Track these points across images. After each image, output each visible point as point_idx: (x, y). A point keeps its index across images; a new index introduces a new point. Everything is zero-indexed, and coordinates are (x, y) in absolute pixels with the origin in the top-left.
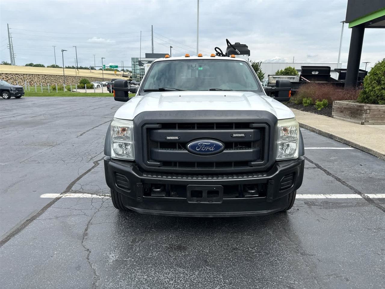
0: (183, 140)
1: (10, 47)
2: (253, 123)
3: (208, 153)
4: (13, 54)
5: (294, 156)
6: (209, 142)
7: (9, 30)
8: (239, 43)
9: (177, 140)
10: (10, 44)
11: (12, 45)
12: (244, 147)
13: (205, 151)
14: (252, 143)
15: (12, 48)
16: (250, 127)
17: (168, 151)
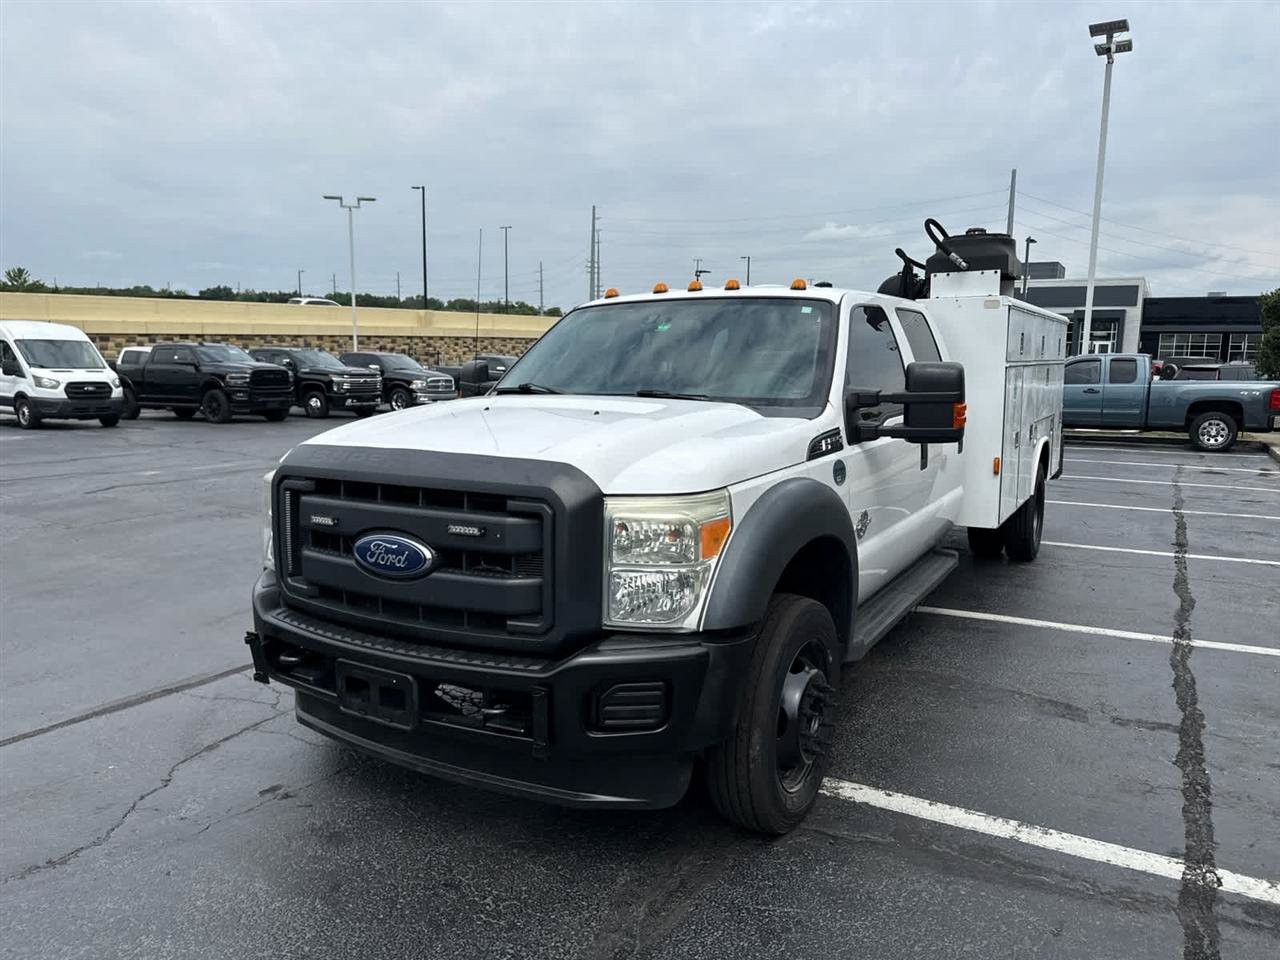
0: (348, 529)
1: (592, 267)
2: (513, 498)
3: (389, 573)
4: (598, 286)
5: (684, 626)
6: (394, 543)
7: (596, 221)
8: (983, 230)
9: (329, 526)
10: (593, 261)
11: (598, 262)
12: (499, 569)
13: (385, 567)
14: (513, 560)
15: (596, 270)
16: (508, 509)
17: (331, 558)
